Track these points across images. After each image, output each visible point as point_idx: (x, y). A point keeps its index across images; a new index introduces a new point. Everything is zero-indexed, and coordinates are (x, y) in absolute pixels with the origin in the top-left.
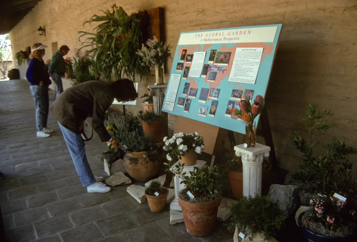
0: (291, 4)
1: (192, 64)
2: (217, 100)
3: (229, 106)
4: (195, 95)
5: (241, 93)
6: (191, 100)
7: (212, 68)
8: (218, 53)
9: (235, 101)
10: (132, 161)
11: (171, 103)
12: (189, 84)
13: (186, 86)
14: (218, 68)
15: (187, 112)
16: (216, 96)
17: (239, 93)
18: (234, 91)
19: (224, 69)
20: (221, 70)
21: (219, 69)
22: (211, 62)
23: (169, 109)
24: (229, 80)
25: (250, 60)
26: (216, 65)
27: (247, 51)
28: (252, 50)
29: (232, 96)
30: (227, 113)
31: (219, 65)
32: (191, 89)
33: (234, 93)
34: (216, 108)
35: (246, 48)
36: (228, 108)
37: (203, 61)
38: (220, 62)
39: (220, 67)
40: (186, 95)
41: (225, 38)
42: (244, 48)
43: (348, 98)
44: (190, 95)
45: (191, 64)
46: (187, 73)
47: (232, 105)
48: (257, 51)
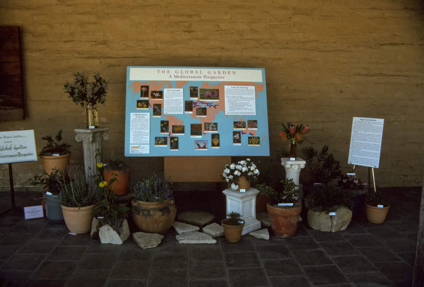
0: (227, 50)
1: (165, 101)
2: (218, 133)
3: (235, 136)
4: (182, 131)
5: (244, 124)
6: (178, 137)
7: (198, 104)
8: (200, 89)
9: (240, 131)
10: (164, 212)
11: (141, 145)
12: (168, 122)
13: (164, 124)
14: (207, 103)
15: (177, 150)
16: (215, 129)
17: (242, 124)
18: (235, 123)
19: (215, 105)
20: (211, 105)
21: (209, 105)
22: (195, 99)
23: (142, 152)
24: (226, 114)
25: (244, 96)
26: (203, 102)
27: (237, 88)
28: (244, 88)
29: (234, 127)
30: (234, 142)
31: (208, 101)
32: (173, 126)
33: (236, 124)
34: (219, 140)
35: (236, 86)
36: (235, 138)
37: (182, 98)
38: (207, 99)
39: (209, 103)
40: (168, 133)
41: (205, 76)
42: (233, 86)
43: (278, 122)
44: (174, 132)
45: (163, 101)
46: (159, 111)
47: (238, 135)
48: (249, 89)
